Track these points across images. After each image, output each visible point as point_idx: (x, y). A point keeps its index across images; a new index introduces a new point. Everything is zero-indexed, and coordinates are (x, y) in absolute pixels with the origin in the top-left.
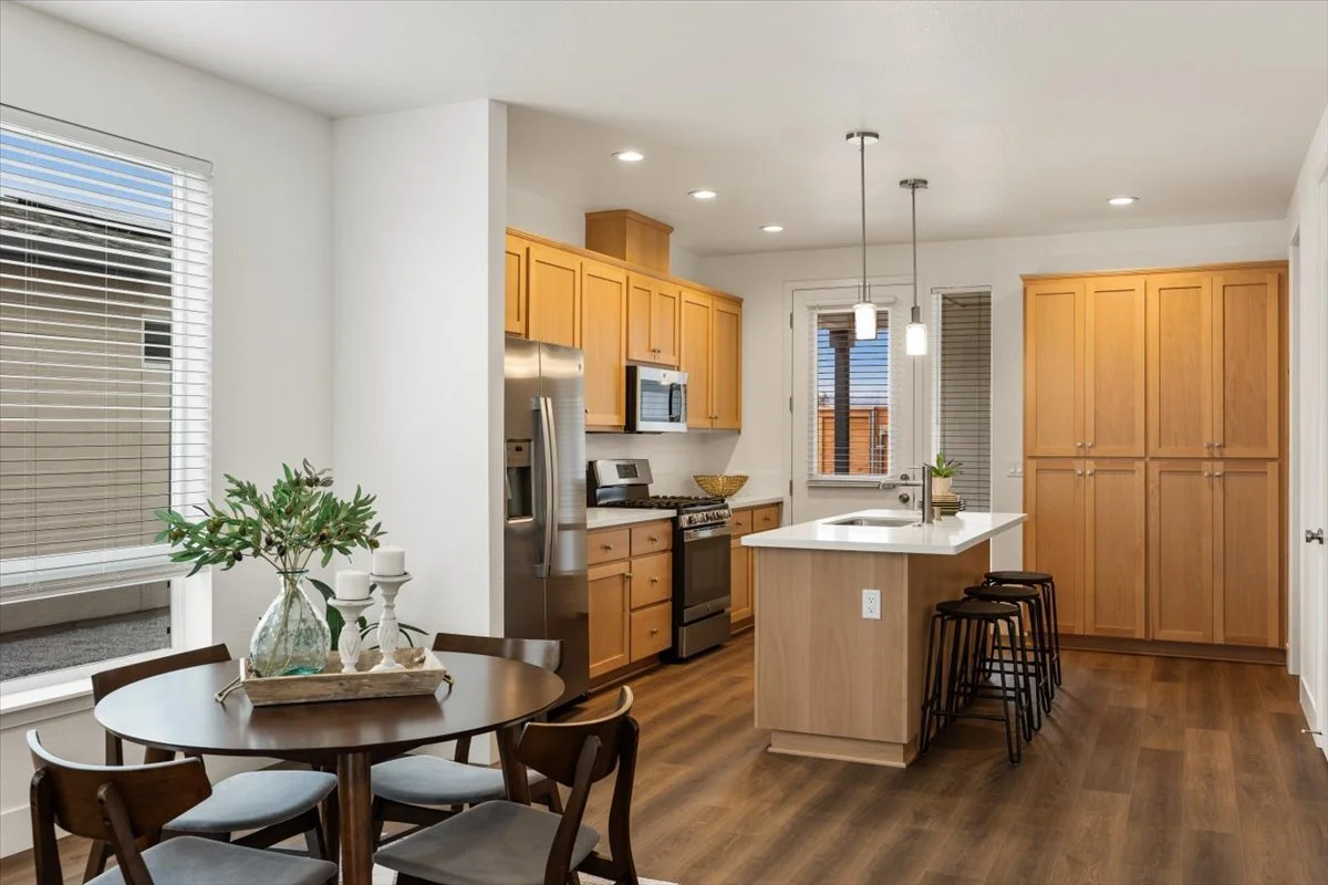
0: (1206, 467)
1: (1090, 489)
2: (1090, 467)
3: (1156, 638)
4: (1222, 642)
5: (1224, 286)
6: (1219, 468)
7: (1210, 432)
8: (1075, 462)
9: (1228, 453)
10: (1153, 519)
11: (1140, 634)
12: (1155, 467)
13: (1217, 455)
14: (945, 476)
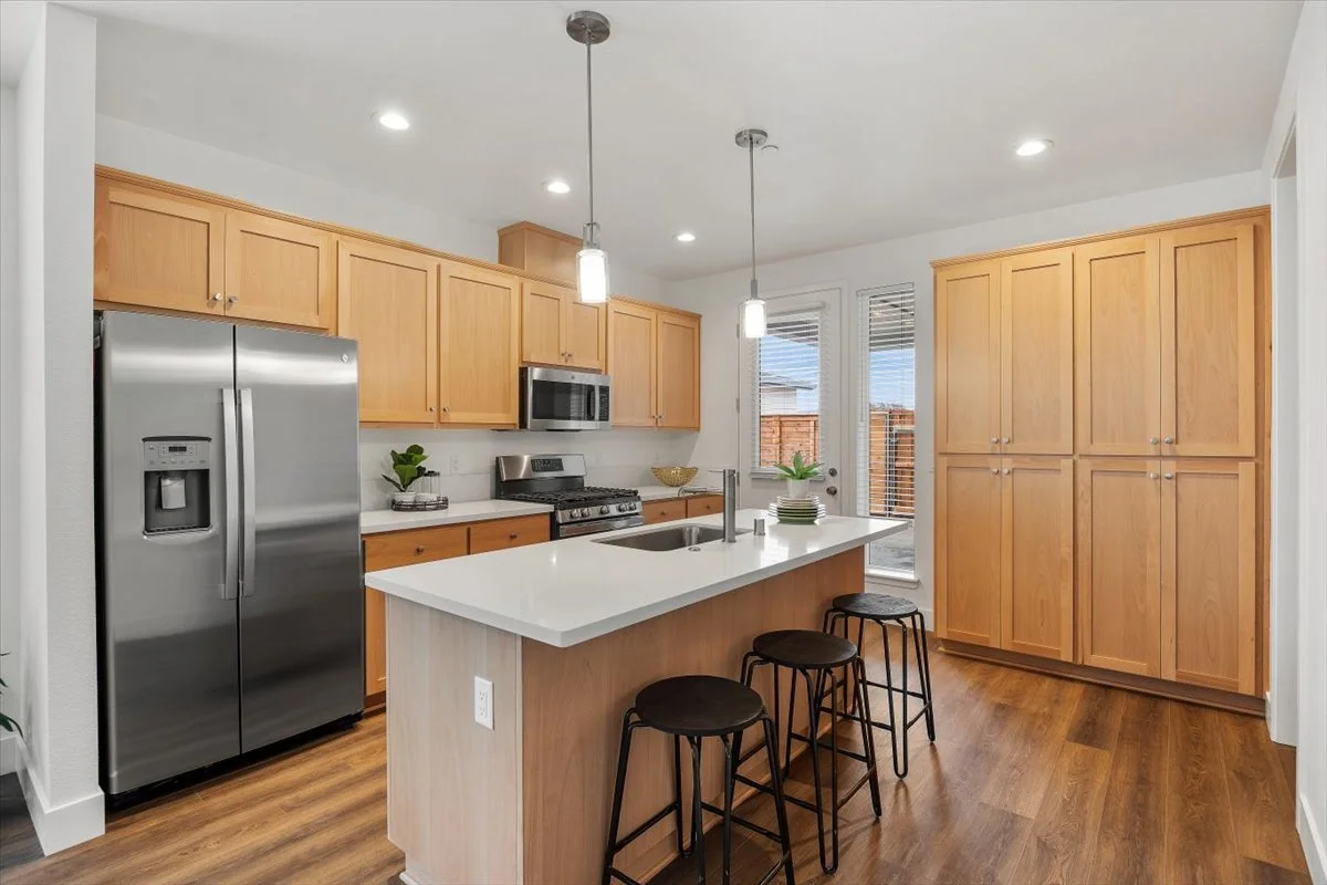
0: (1152, 468)
1: (1007, 491)
2: (1007, 465)
3: (1086, 663)
4: (1173, 679)
5: (1176, 248)
6: (1169, 468)
7: (1158, 425)
8: (990, 459)
9: (1182, 449)
10: (1083, 526)
11: (1067, 656)
12: (1085, 467)
13: (1166, 451)
14: (801, 478)
